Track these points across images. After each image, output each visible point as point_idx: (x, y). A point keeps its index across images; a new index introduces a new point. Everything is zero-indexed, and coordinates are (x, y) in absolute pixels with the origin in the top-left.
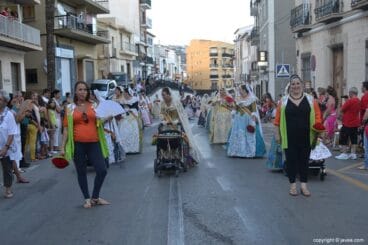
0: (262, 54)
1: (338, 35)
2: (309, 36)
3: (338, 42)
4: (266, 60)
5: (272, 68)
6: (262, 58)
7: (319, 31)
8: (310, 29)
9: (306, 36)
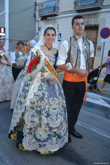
0: (2, 29)
1: (93, 19)
2: (54, 19)
3: (93, 23)
4: (4, 33)
5: (7, 37)
6: (3, 31)
7: (67, 17)
8: (57, 15)
9: (51, 20)
